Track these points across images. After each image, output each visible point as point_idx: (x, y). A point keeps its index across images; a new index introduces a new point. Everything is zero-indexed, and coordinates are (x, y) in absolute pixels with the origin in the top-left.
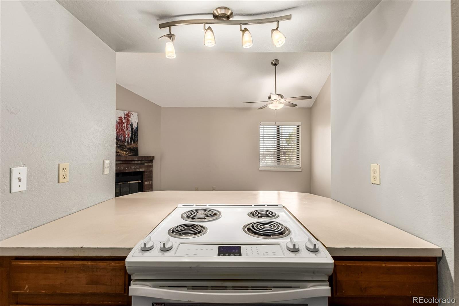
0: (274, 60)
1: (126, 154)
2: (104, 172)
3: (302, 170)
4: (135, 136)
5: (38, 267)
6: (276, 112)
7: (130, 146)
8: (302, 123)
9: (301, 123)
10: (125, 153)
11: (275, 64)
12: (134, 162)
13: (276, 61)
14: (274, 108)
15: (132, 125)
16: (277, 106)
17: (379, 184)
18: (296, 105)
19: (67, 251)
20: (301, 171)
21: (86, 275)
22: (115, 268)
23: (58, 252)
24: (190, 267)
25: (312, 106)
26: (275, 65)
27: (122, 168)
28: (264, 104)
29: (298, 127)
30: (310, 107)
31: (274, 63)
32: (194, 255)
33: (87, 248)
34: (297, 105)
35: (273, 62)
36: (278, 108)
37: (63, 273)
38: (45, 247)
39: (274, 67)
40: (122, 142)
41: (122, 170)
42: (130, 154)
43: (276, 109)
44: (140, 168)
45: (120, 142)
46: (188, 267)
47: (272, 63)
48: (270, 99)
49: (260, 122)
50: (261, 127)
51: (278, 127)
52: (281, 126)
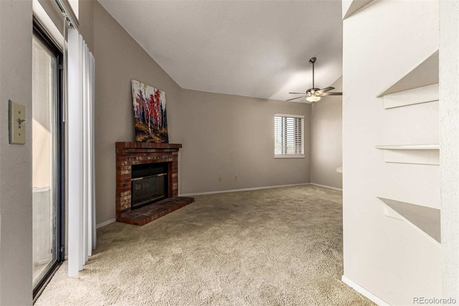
1: (159, 141)
3: (304, 157)
4: (164, 119)
7: (162, 131)
9: (304, 116)
10: (158, 139)
11: (313, 61)
12: (165, 151)
15: (161, 106)
27: (155, 158)
29: (300, 119)
36: (315, 101)
40: (155, 126)
41: (155, 160)
42: (162, 141)
44: (169, 158)
45: (153, 126)
47: (311, 60)
48: (309, 93)
49: (275, 113)
50: (275, 117)
51: (286, 118)
52: (287, 118)
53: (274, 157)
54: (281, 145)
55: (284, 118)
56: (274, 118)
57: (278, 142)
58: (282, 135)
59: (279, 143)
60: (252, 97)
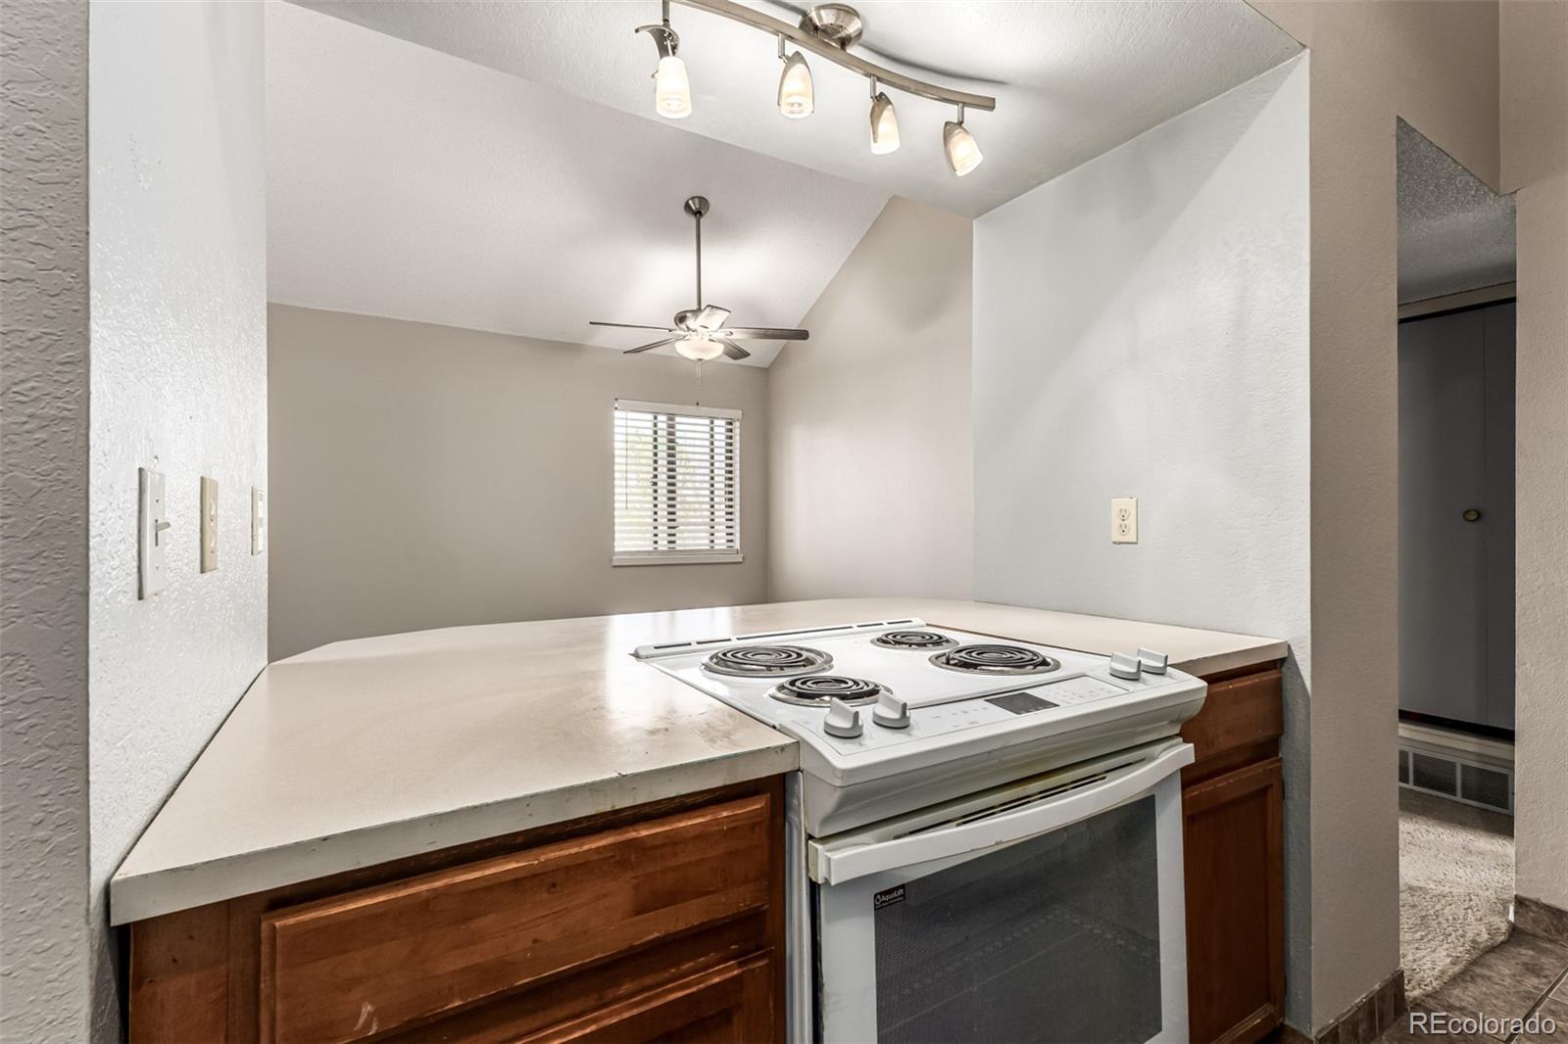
0: (693, 198)
2: (255, 542)
3: (743, 558)
5: (424, 906)
6: (698, 369)
8: (743, 414)
9: (740, 412)
11: (697, 209)
13: (700, 204)
14: (693, 356)
16: (704, 350)
17: (1135, 541)
18: (747, 355)
19: (568, 800)
20: (741, 560)
21: (635, 877)
22: (733, 825)
23: (530, 815)
24: (990, 752)
25: (772, 364)
26: (698, 213)
28: (664, 335)
29: (731, 424)
30: (766, 365)
31: (694, 208)
32: (972, 723)
33: (646, 772)
34: (749, 355)
35: (690, 202)
36: (707, 357)
37: (545, 896)
38: (470, 804)
39: (693, 220)
43: (700, 360)
46: (984, 753)
47: (687, 207)
48: (683, 326)
49: (616, 399)
50: (617, 414)
51: (671, 417)
52: (678, 419)
53: (611, 560)
54: (649, 517)
55: (662, 418)
56: (614, 418)
57: (629, 505)
58: (655, 480)
59: (633, 509)
60: (503, 335)
